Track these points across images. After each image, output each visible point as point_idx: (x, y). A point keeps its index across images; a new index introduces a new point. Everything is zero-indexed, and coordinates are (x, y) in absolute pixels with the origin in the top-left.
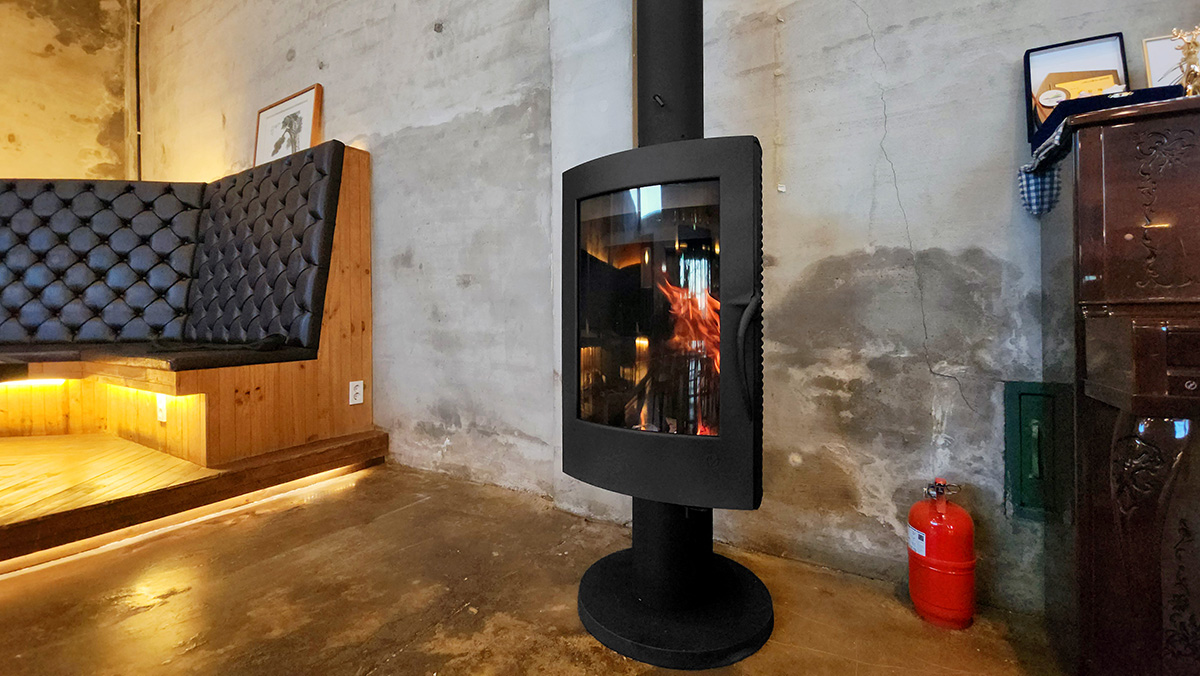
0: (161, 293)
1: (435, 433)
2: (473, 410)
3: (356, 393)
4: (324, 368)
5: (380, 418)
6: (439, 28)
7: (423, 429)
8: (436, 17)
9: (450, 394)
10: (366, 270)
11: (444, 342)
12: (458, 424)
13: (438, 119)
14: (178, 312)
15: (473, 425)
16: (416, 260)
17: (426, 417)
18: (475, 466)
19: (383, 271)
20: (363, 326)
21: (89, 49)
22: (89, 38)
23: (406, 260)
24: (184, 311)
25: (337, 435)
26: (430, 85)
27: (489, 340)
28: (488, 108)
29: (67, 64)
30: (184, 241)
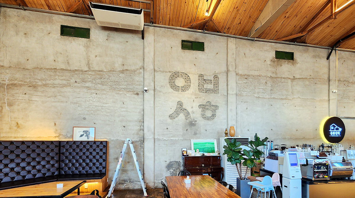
0: (53, 165)
1: (123, 184)
8: (124, 125)
10: (108, 160)
12: (127, 182)
14: (57, 169)
15: (130, 181)
18: (130, 187)
19: (111, 161)
23: (117, 159)
24: (59, 168)
26: (122, 134)
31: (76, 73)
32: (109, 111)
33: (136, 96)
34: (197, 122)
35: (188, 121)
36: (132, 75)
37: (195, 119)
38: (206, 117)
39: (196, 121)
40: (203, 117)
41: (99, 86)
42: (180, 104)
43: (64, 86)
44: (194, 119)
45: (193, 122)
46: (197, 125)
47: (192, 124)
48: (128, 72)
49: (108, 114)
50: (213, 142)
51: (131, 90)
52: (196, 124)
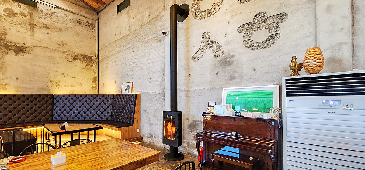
0: (108, 113)
1: (149, 137)
2: (155, 134)
3: (138, 131)
4: (134, 127)
5: (142, 134)
6: (151, 79)
7: (147, 136)
8: (150, 77)
9: (152, 132)
10: (139, 112)
11: (151, 124)
12: (153, 136)
13: (151, 92)
14: (110, 116)
15: (155, 137)
16: (147, 111)
17: (148, 135)
18: (155, 143)
19: (142, 112)
20: (139, 121)
21: (91, 66)
22: (91, 64)
23: (146, 111)
24: (111, 115)
25: (136, 137)
26: (149, 87)
27: (157, 125)
28: (157, 92)
29: (88, 69)
30: (111, 104)
31: (124, 39)
32: (141, 65)
33: (159, 44)
34: (234, 58)
35: (218, 59)
36: (156, 22)
37: (232, 53)
38: (255, 44)
39: (233, 56)
40: (248, 45)
41: (135, 43)
42: (206, 36)
43: (119, 51)
44: (229, 54)
45: (228, 60)
46: (235, 62)
47: (226, 62)
48: (153, 20)
49: (140, 68)
50: (271, 91)
51: (155, 38)
52: (233, 60)
